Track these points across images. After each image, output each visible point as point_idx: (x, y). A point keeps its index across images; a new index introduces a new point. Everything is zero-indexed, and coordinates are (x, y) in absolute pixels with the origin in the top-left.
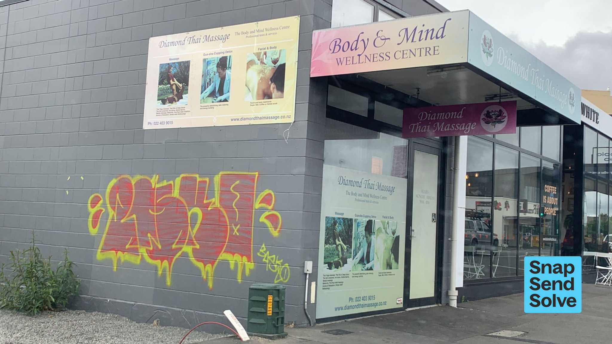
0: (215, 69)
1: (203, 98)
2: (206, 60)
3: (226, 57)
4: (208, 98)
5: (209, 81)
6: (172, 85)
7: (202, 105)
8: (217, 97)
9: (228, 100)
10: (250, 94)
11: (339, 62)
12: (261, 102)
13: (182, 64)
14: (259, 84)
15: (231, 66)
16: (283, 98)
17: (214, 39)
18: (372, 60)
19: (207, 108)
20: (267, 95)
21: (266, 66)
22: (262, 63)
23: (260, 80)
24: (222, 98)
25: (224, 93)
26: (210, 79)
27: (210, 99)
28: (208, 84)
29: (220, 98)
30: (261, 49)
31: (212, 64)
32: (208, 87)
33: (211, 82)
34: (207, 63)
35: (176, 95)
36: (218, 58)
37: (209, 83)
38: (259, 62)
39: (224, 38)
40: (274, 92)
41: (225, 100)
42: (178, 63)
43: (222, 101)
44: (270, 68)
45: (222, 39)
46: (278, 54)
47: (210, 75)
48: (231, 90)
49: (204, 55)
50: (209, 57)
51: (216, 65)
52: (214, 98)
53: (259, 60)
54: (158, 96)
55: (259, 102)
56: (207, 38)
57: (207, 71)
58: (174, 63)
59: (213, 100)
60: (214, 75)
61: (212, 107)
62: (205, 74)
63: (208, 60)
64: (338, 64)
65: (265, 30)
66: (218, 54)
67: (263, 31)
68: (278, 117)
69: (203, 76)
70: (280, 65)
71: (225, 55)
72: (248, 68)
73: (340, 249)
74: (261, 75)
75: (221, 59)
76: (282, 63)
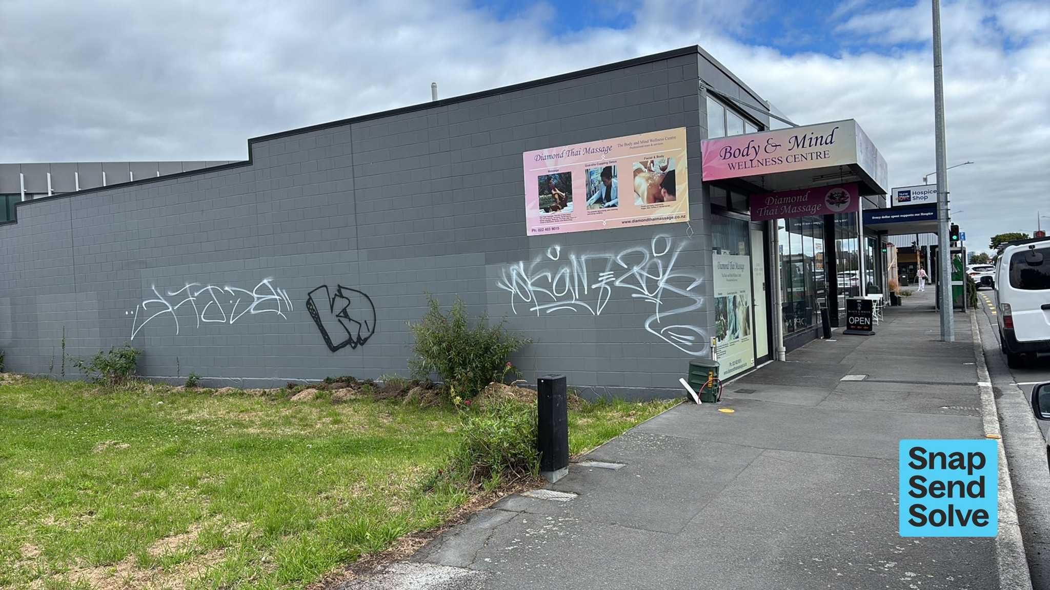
0: (600, 178)
1: (590, 205)
2: (589, 171)
3: (610, 167)
4: (595, 204)
5: (594, 189)
6: (554, 195)
7: (589, 211)
8: (604, 203)
9: (616, 205)
10: (640, 199)
11: (731, 167)
12: (653, 205)
13: (563, 175)
14: (648, 189)
16: (675, 200)
17: (595, 151)
18: (764, 165)
19: (595, 214)
20: (658, 199)
21: (654, 173)
22: (650, 170)
23: (650, 185)
24: (610, 203)
25: (612, 199)
26: (595, 188)
28: (593, 191)
29: (607, 204)
30: (647, 159)
31: (595, 174)
32: (593, 195)
33: (597, 190)
34: (589, 173)
35: (560, 204)
38: (647, 170)
39: (607, 149)
40: (665, 196)
41: (614, 206)
42: (557, 174)
43: (610, 206)
44: (659, 175)
45: (604, 150)
46: (666, 162)
47: (595, 183)
48: (618, 196)
49: (586, 166)
50: (592, 168)
51: (600, 174)
52: (601, 204)
53: (646, 168)
54: (540, 205)
56: (587, 151)
57: (591, 180)
58: (554, 174)
59: (601, 206)
60: (599, 183)
61: (599, 212)
62: (589, 183)
63: (591, 170)
64: (731, 169)
65: (650, 141)
66: (600, 164)
67: (647, 142)
68: (672, 218)
69: (587, 185)
70: (670, 172)
71: (609, 165)
72: (635, 176)
73: (722, 324)
74: (650, 181)
75: (604, 169)
76: (671, 170)
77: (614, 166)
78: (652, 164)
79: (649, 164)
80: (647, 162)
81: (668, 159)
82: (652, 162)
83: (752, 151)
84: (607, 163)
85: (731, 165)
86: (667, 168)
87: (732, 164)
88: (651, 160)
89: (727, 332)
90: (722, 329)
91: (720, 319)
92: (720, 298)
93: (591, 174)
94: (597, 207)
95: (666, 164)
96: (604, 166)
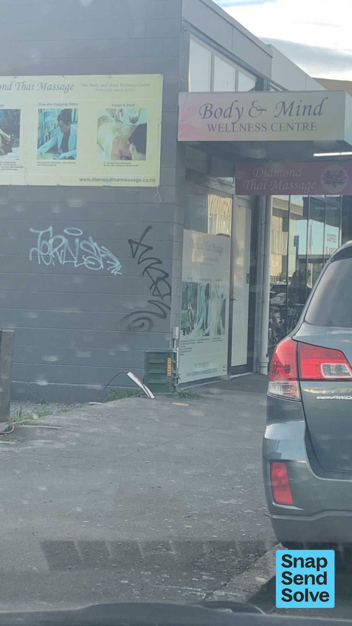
1: (41, 154)
2: (43, 110)
3: (70, 110)
4: (47, 154)
7: (40, 161)
8: (60, 154)
9: (75, 158)
10: (104, 153)
11: (211, 128)
12: (119, 163)
13: (9, 113)
14: (114, 143)
15: (77, 120)
16: (145, 159)
17: (52, 87)
18: (247, 129)
19: (46, 165)
20: (125, 156)
21: (123, 124)
22: (118, 120)
23: (116, 139)
24: (67, 154)
25: (69, 149)
26: (50, 133)
27: (51, 155)
28: (46, 137)
29: (63, 155)
30: (115, 106)
31: (51, 116)
32: (46, 142)
33: (51, 136)
34: (44, 114)
35: (3, 148)
36: (58, 110)
37: (48, 137)
38: (114, 119)
39: (67, 88)
40: (133, 153)
41: (71, 158)
42: (3, 110)
43: (67, 158)
44: (129, 127)
45: (63, 89)
46: (137, 112)
47: (49, 128)
48: (78, 148)
49: (40, 104)
50: (47, 108)
51: (56, 118)
52: (56, 154)
53: (113, 117)
55: (115, 163)
56: (43, 86)
57: (45, 124)
59: (55, 157)
60: (55, 128)
61: (54, 164)
62: (42, 127)
63: (45, 111)
64: (210, 131)
65: (119, 85)
66: (58, 105)
67: (117, 86)
68: (140, 180)
69: (39, 128)
70: (140, 125)
71: (68, 107)
72: (99, 124)
73: (190, 315)
74: (117, 134)
75: (62, 111)
76: (143, 123)
77: (75, 110)
78: (120, 113)
79: (117, 112)
80: (116, 109)
81: (140, 109)
82: (121, 111)
83: (234, 113)
84: (66, 105)
85: (210, 126)
86: (137, 120)
87: (212, 125)
88: (121, 108)
89: (195, 325)
90: (189, 320)
91: (187, 309)
92: (190, 283)
93: (46, 115)
94: (50, 158)
95: (138, 115)
96: (63, 108)
